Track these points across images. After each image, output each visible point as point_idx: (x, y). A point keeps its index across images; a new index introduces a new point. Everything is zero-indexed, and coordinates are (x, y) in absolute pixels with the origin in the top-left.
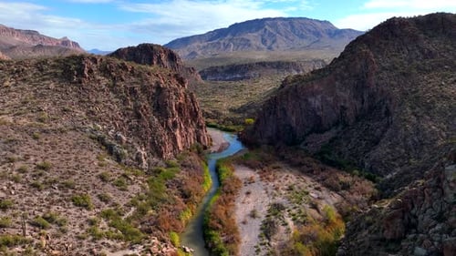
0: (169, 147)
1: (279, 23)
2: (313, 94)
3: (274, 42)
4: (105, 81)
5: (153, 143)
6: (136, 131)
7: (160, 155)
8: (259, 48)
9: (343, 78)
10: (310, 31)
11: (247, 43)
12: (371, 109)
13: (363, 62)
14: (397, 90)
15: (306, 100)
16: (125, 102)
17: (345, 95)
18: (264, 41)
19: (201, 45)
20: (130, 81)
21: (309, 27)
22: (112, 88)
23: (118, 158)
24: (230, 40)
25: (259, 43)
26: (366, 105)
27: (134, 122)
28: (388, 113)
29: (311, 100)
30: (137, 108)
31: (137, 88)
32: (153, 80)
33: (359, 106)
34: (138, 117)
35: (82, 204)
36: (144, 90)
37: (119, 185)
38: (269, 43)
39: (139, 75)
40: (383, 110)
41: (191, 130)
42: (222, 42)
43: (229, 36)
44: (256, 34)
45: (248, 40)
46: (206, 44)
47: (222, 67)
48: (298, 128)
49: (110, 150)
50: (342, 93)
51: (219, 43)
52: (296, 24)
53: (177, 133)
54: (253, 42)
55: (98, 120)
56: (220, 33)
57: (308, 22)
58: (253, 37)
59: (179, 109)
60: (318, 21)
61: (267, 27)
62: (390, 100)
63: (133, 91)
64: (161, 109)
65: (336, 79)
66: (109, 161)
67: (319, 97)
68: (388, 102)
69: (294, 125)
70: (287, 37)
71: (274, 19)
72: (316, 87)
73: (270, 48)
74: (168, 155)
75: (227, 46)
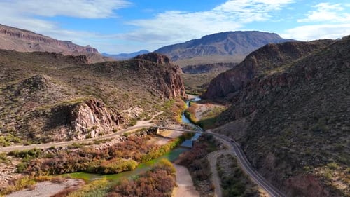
0: (171, 95)
1: (238, 35)
2: (231, 76)
3: (234, 48)
4: (147, 70)
5: (165, 93)
6: (159, 88)
7: (168, 97)
8: (222, 53)
9: (243, 69)
10: (260, 40)
11: (214, 50)
16: (154, 78)
18: (226, 48)
19: (181, 50)
20: (156, 70)
21: (260, 38)
22: (149, 72)
24: (202, 47)
25: (223, 49)
27: (158, 85)
30: (159, 80)
31: (159, 72)
32: (165, 70)
34: (159, 83)
36: (161, 73)
38: (230, 49)
39: (159, 68)
41: (179, 90)
42: (196, 49)
43: (201, 45)
44: (220, 43)
45: (215, 48)
46: (184, 50)
47: (195, 66)
48: (225, 91)
49: (151, 93)
50: (242, 76)
51: (193, 49)
52: (251, 36)
54: (218, 49)
55: (146, 83)
56: (195, 43)
57: (260, 34)
58: (219, 45)
59: (175, 81)
60: (268, 33)
61: (229, 38)
63: (157, 74)
64: (168, 81)
69: (223, 89)
70: (243, 45)
71: (235, 32)
72: (232, 74)
73: (230, 53)
74: (171, 97)
75: (199, 52)
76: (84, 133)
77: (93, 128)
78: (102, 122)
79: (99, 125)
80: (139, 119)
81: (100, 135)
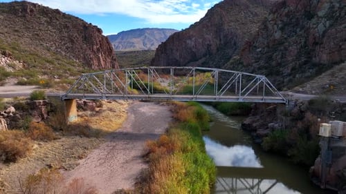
2: (190, 38)
3: (152, 45)
4: (43, 19)
5: (84, 58)
6: (71, 50)
8: (141, 49)
9: (208, 26)
11: (133, 46)
12: (226, 44)
13: (219, 17)
14: (239, 31)
15: (185, 42)
16: (61, 33)
17: (209, 37)
18: (145, 44)
20: (63, 20)
22: (50, 23)
24: (119, 43)
25: (141, 45)
26: (222, 42)
28: (235, 44)
29: (188, 41)
30: (70, 36)
31: (69, 25)
33: (218, 42)
36: (74, 26)
40: (233, 42)
41: (108, 60)
43: (118, 40)
45: (133, 43)
48: (182, 60)
50: (207, 36)
53: (100, 56)
54: (136, 44)
58: (137, 41)
61: (146, 34)
62: (236, 37)
64: (87, 39)
65: (203, 27)
67: (193, 39)
68: (235, 38)
69: (178, 58)
72: (191, 33)
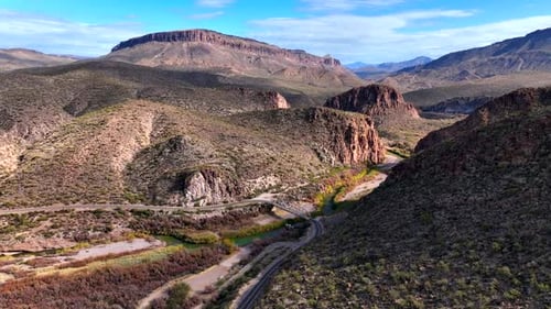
0: (348, 158)
6: (333, 148)
7: (342, 161)
11: (545, 60)
20: (336, 122)
23: (321, 159)
27: (333, 144)
30: (336, 137)
32: (348, 123)
34: (335, 141)
35: (301, 169)
36: (342, 128)
37: (317, 168)
39: (342, 119)
41: (366, 152)
42: (507, 58)
43: (522, 49)
45: (548, 55)
49: (319, 155)
51: (503, 59)
53: (355, 152)
55: (317, 141)
59: (361, 140)
63: (336, 128)
66: (317, 159)
74: (347, 162)
75: (513, 63)
76: (193, 201)
77: (203, 197)
78: (213, 191)
79: (209, 195)
80: (266, 191)
81: (208, 204)
